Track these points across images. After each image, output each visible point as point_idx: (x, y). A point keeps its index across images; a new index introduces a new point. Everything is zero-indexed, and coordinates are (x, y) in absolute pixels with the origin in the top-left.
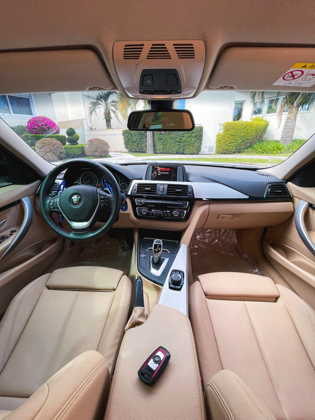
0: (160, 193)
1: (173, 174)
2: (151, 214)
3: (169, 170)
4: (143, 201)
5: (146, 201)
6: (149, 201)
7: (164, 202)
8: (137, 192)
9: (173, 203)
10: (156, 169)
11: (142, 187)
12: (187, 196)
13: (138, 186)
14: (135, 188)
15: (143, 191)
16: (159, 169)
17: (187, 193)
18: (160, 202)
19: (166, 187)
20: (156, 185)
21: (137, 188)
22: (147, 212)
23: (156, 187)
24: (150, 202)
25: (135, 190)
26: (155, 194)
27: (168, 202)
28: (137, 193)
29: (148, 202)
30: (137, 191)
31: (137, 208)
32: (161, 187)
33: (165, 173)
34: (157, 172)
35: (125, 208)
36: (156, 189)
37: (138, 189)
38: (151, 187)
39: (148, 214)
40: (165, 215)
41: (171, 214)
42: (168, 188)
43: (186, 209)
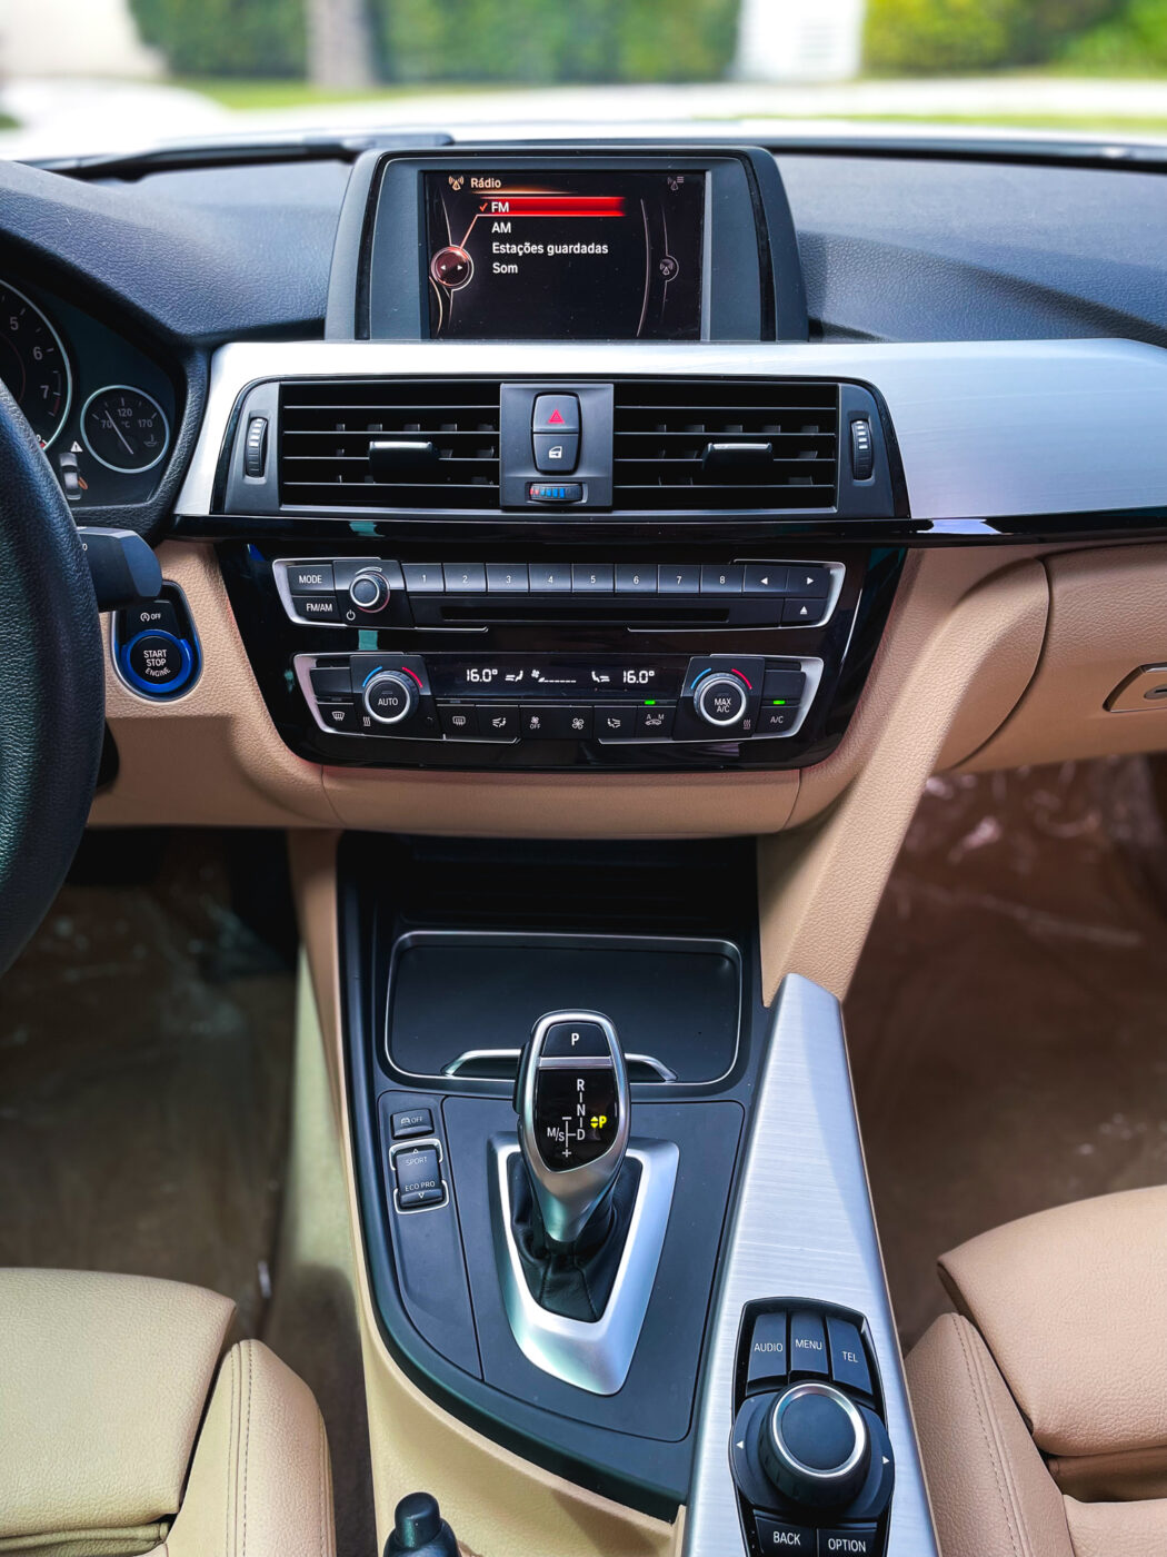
0: (537, 490)
1: (658, 257)
2: (460, 721)
3: (603, 205)
4: (364, 581)
5: (395, 584)
6: (424, 583)
7: (592, 584)
8: (282, 488)
9: (678, 586)
10: (471, 202)
11: (330, 420)
12: (827, 499)
13: (285, 419)
14: (254, 443)
15: (353, 471)
16: (500, 201)
17: (827, 473)
18: (548, 583)
19: (599, 406)
20: (484, 389)
21: (282, 439)
22: (419, 702)
23: (493, 418)
24: (435, 585)
25: (255, 467)
26: (490, 500)
27: (635, 584)
28: (287, 495)
29: (413, 586)
30: (285, 470)
31: (304, 664)
32: (548, 414)
33: (565, 249)
34: (481, 242)
35: (175, 661)
36: (494, 441)
37: (285, 444)
38: (429, 421)
39: (426, 717)
40: (614, 714)
41: (670, 706)
42: (621, 420)
43: (825, 644)
